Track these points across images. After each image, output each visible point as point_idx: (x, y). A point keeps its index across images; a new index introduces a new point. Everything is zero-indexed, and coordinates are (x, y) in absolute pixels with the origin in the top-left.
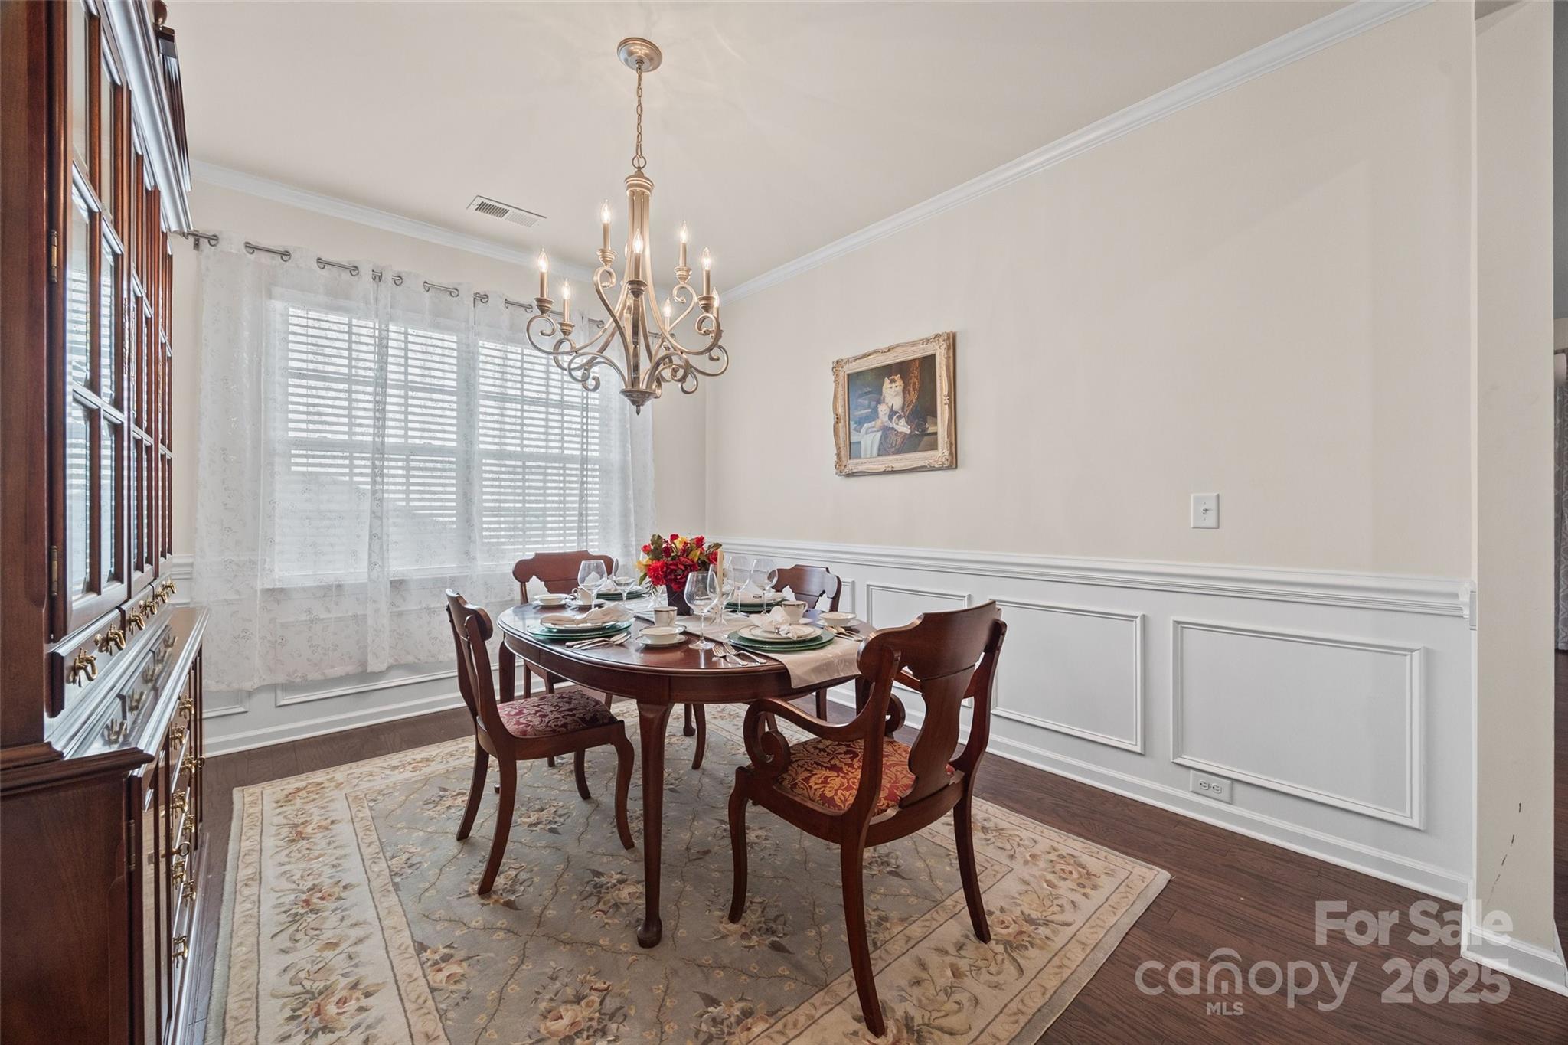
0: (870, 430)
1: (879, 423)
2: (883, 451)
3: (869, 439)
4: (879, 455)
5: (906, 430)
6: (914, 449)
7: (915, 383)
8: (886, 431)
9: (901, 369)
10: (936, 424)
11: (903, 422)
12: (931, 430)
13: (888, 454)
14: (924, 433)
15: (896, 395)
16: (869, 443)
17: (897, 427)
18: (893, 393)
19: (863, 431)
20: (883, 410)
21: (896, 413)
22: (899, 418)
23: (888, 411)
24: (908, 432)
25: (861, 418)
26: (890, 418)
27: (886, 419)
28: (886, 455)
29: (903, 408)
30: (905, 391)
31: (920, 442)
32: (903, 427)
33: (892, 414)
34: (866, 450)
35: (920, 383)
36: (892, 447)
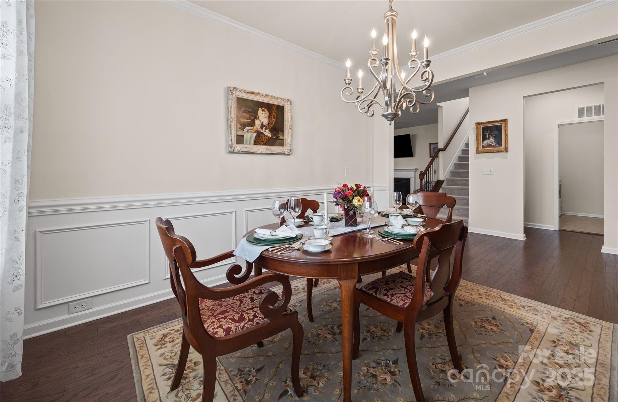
0: (250, 131)
1: (255, 128)
2: (256, 142)
3: (249, 135)
4: (254, 144)
5: (270, 135)
6: (273, 144)
7: (274, 115)
8: (259, 134)
9: (268, 107)
10: (283, 135)
11: (268, 131)
12: (281, 137)
13: (259, 144)
14: (278, 138)
15: (265, 118)
16: (249, 137)
17: (265, 133)
18: (263, 117)
19: (245, 130)
20: (257, 122)
21: (265, 126)
22: (266, 129)
23: (260, 124)
24: (270, 136)
25: (244, 124)
26: (262, 128)
27: (259, 127)
28: (258, 145)
29: (268, 125)
30: (269, 117)
31: (276, 141)
32: (268, 133)
33: (262, 126)
34: (247, 140)
35: (277, 116)
36: (262, 141)
